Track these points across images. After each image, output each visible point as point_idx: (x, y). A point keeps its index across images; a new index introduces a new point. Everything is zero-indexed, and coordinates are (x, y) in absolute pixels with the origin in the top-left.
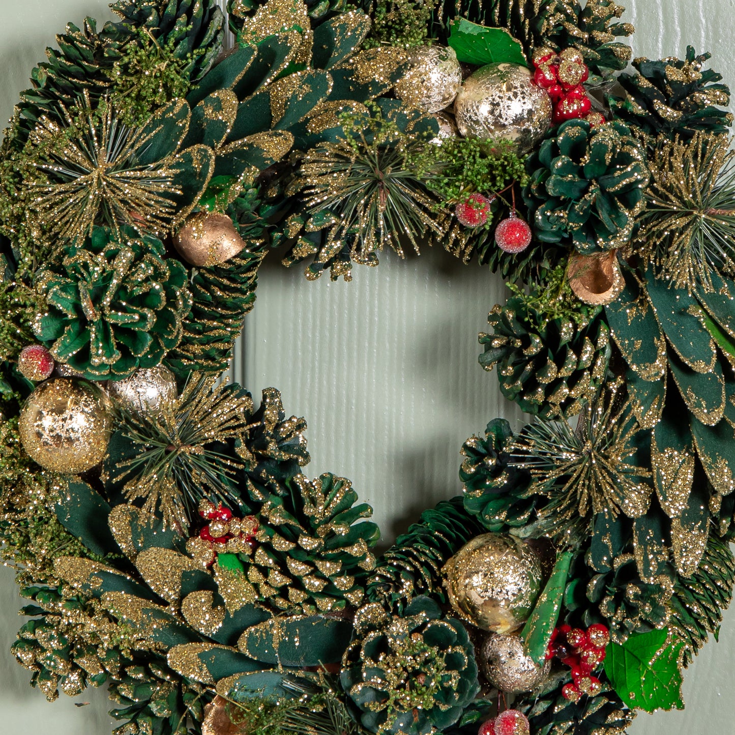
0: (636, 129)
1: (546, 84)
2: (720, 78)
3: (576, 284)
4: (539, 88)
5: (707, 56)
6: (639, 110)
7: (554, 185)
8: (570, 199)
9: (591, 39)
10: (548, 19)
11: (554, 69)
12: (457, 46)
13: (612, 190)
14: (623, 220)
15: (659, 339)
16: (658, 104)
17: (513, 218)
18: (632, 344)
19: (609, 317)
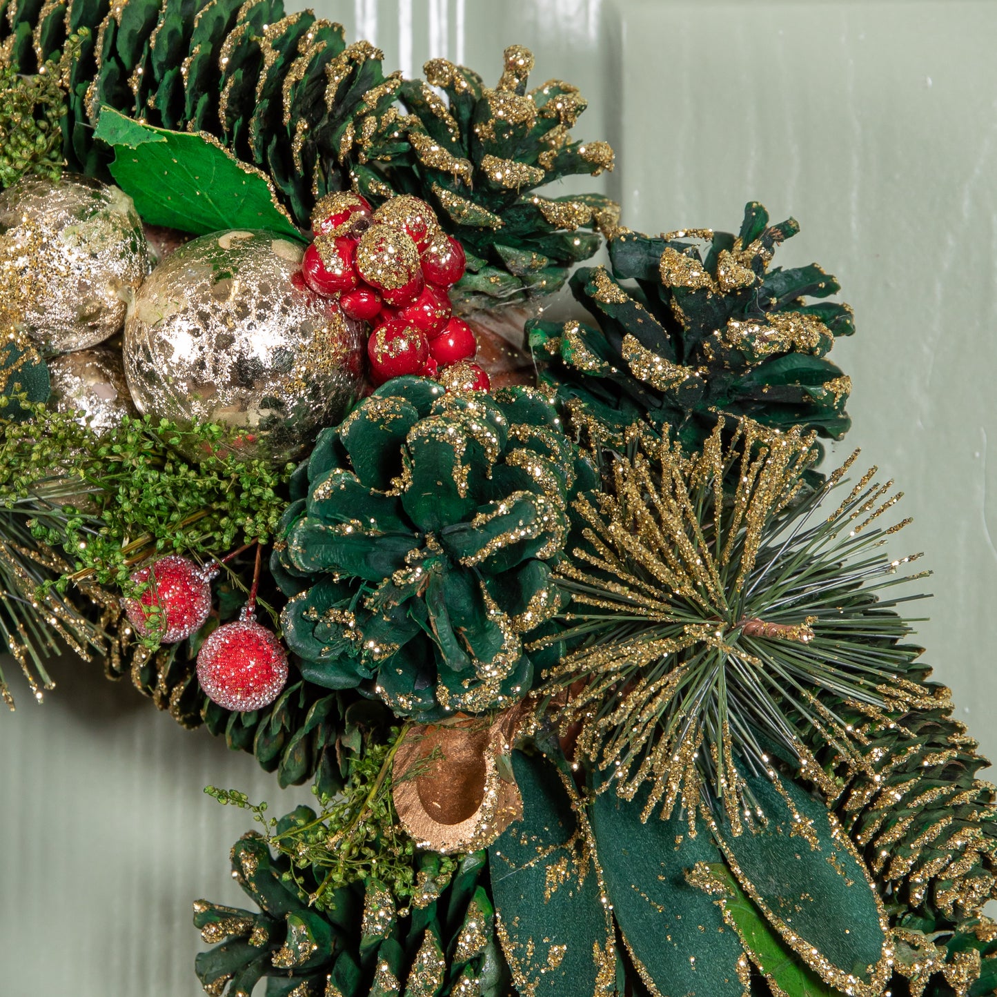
0: (577, 406)
1: (329, 284)
2: (832, 288)
3: (406, 795)
4: (315, 295)
5: (788, 230)
6: (586, 360)
7: (305, 544)
8: (358, 581)
9: (481, 176)
10: (359, 122)
11: (348, 246)
12: (137, 185)
13: (471, 561)
14: (492, 638)
15: (603, 948)
16: (630, 345)
17: (246, 623)
18: (541, 954)
19: (496, 880)
